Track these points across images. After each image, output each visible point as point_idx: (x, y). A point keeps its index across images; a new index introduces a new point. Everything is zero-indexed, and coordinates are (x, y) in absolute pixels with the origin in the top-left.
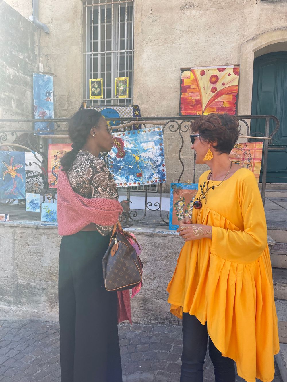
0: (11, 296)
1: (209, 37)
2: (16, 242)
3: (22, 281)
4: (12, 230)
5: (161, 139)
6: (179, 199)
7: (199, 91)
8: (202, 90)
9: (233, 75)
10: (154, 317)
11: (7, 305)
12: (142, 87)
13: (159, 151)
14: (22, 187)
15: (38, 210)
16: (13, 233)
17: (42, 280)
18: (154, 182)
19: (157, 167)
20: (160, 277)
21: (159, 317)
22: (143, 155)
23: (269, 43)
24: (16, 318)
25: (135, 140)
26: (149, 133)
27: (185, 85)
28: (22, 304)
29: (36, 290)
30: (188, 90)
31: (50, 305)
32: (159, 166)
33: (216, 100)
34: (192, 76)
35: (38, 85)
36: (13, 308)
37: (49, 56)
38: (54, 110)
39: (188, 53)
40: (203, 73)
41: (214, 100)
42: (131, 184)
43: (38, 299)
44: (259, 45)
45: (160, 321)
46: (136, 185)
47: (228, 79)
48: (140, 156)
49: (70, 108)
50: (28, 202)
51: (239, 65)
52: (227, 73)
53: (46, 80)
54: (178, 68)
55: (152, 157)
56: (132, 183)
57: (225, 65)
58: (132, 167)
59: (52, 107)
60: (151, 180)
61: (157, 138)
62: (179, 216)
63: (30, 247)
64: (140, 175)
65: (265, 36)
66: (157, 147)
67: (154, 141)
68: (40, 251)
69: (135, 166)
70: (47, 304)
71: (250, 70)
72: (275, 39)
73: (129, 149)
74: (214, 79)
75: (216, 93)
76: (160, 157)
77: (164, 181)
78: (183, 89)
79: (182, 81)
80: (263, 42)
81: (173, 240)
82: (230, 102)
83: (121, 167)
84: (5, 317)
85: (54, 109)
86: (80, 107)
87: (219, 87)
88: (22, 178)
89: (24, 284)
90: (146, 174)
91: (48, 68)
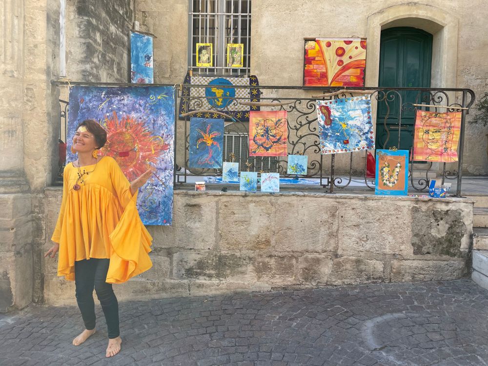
0: (212, 269)
1: (334, 6)
2: (221, 211)
3: (226, 252)
4: (216, 199)
5: (369, 107)
6: (384, 165)
7: (325, 63)
8: (328, 62)
9: (360, 48)
10: (366, 277)
11: (208, 279)
12: (261, 55)
13: (366, 120)
14: (218, 155)
15: (236, 180)
16: (217, 202)
17: (248, 249)
18: (362, 148)
19: (364, 134)
20: (373, 238)
21: (372, 277)
22: (350, 122)
23: (396, 17)
24: (218, 292)
25: (343, 108)
26: (357, 102)
27: (309, 56)
28: (225, 276)
29: (242, 260)
30: (312, 62)
31: (257, 275)
32: (367, 133)
33: (343, 74)
34: (317, 48)
35: (137, 47)
36: (215, 281)
37: (147, 14)
38: (154, 78)
39: (312, 22)
40: (329, 45)
41: (341, 74)
42: (338, 151)
43: (243, 269)
44: (386, 19)
45: (372, 281)
46: (343, 152)
47: (354, 52)
48: (347, 124)
49: (173, 76)
50: (225, 171)
51: (366, 39)
52: (353, 47)
53: (145, 41)
54: (301, 37)
55: (359, 124)
56: (340, 150)
57: (351, 38)
58: (339, 134)
59: (151, 74)
60: (358, 147)
61: (364, 106)
62: (385, 181)
63: (237, 215)
64: (347, 142)
65: (392, 11)
66: (365, 115)
67: (361, 109)
68: (247, 219)
69: (342, 133)
70: (254, 274)
71: (378, 44)
72: (402, 14)
73: (336, 117)
74: (340, 52)
75: (343, 67)
76: (367, 124)
77: (373, 147)
78: (308, 60)
79: (306, 52)
80: (391, 16)
81: (386, 203)
82: (358, 77)
83: (329, 134)
84: (206, 292)
85: (154, 76)
86: (185, 75)
87: (346, 60)
88: (219, 147)
89: (228, 255)
90: (353, 141)
91: (145, 27)
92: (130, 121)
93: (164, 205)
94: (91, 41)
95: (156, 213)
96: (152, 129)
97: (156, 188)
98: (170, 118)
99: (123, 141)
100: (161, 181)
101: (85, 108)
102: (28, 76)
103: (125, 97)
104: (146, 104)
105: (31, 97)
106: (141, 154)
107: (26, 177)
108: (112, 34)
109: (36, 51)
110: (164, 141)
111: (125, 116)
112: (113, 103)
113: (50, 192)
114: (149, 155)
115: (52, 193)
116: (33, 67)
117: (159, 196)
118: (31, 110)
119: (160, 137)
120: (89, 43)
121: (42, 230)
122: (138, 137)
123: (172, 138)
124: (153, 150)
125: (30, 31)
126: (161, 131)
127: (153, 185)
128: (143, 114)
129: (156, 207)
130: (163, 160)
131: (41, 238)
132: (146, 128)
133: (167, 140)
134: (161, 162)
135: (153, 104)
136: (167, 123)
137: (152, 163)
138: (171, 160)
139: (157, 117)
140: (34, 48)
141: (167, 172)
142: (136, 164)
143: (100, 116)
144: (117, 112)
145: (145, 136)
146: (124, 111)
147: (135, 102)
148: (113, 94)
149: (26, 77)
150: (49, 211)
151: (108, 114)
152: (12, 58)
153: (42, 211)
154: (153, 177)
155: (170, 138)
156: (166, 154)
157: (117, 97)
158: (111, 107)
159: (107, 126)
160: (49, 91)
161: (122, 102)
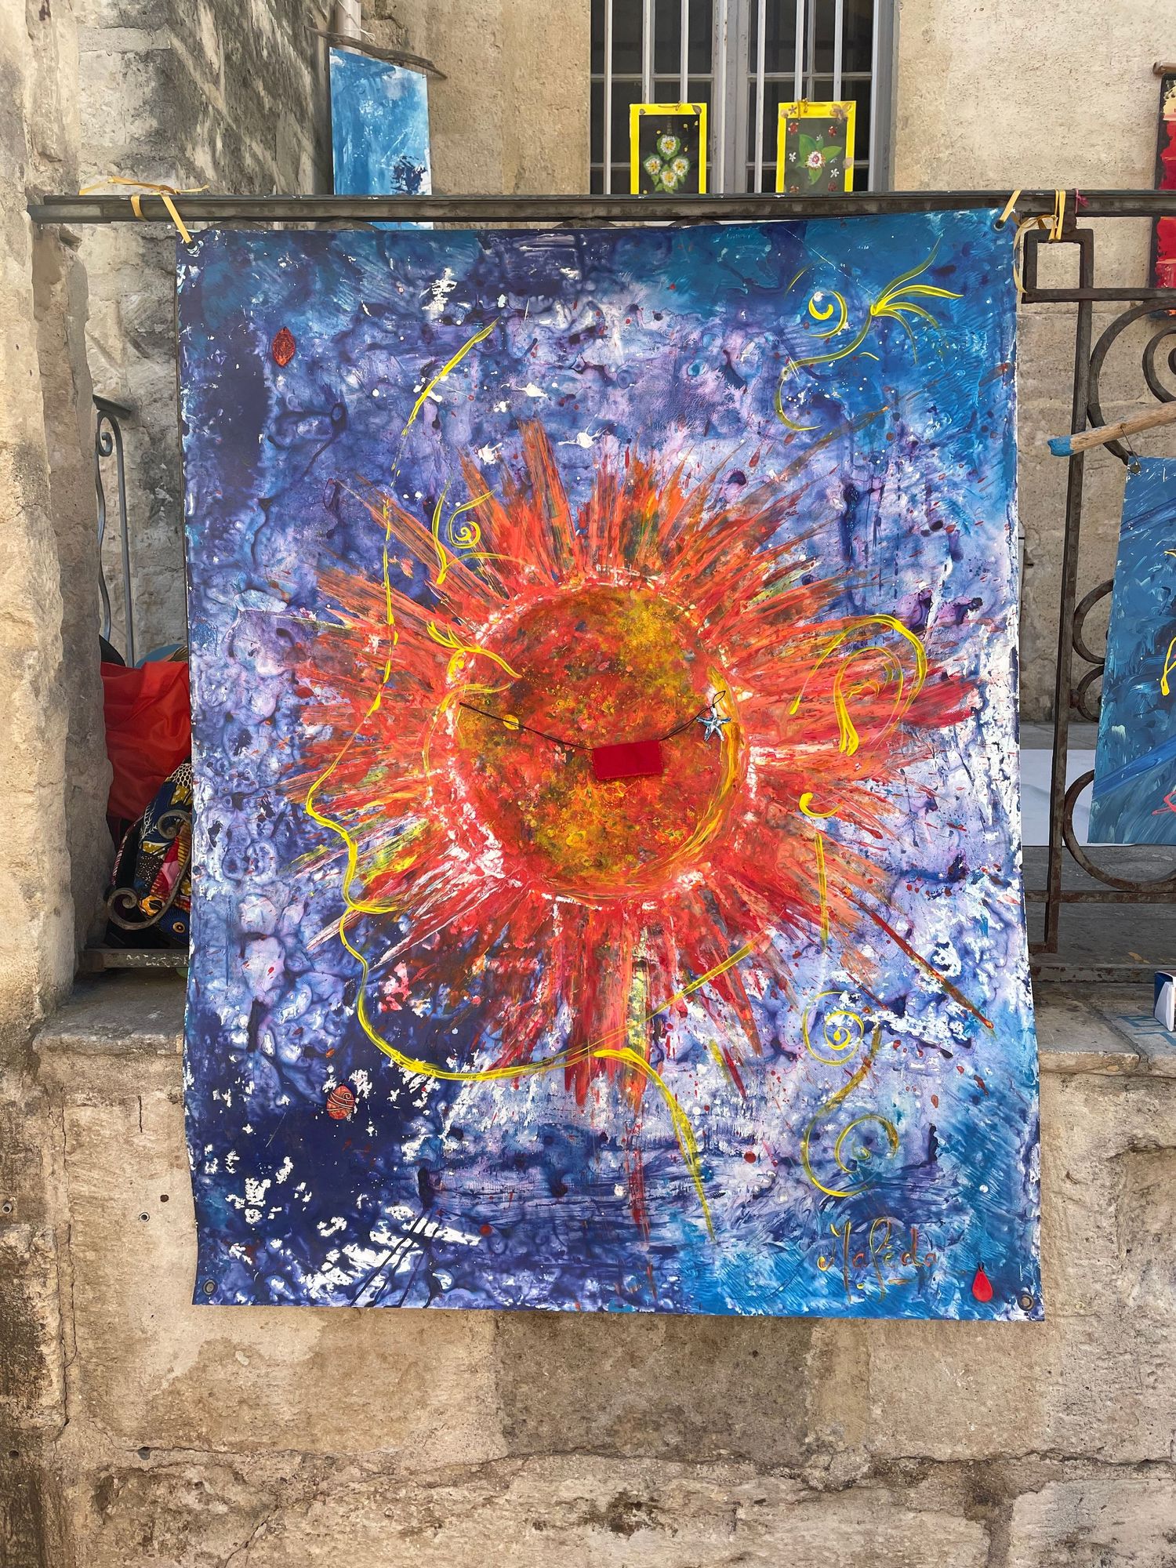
35: (358, 125)
53: (394, 94)
54: (1146, 64)
91: (388, 28)
92: (656, 503)
93: (966, 1159)
94: (177, 44)
95: (909, 1212)
96: (838, 561)
97: (900, 1025)
98: (975, 474)
99: (614, 663)
100: (930, 966)
101: (307, 411)
103: (613, 312)
104: (777, 360)
106: (757, 756)
108: (258, 36)
110: (932, 659)
111: (616, 466)
112: (516, 366)
113: (83, 1063)
114: (820, 764)
115: (97, 1069)
117: (931, 1086)
119: (898, 626)
120: (170, 52)
121: (33, 1343)
122: (725, 632)
123: (1001, 628)
124: (846, 724)
126: (908, 576)
127: (871, 1001)
128: (754, 444)
129: (908, 1169)
130: (931, 806)
131: (35, 1394)
132: (788, 559)
133: (954, 646)
134: (912, 816)
135: (830, 360)
136: (955, 509)
137: (848, 830)
138: (995, 805)
139: (877, 462)
141: (971, 898)
142: (724, 834)
143: (428, 472)
144: (553, 438)
145: (780, 614)
146: (610, 428)
147: (691, 352)
148: (521, 288)
150: (74, 1200)
151: (487, 455)
153: (22, 1201)
154: (861, 936)
155: (984, 632)
156: (953, 756)
157: (549, 310)
158: (506, 393)
159: (486, 543)
161: (591, 354)
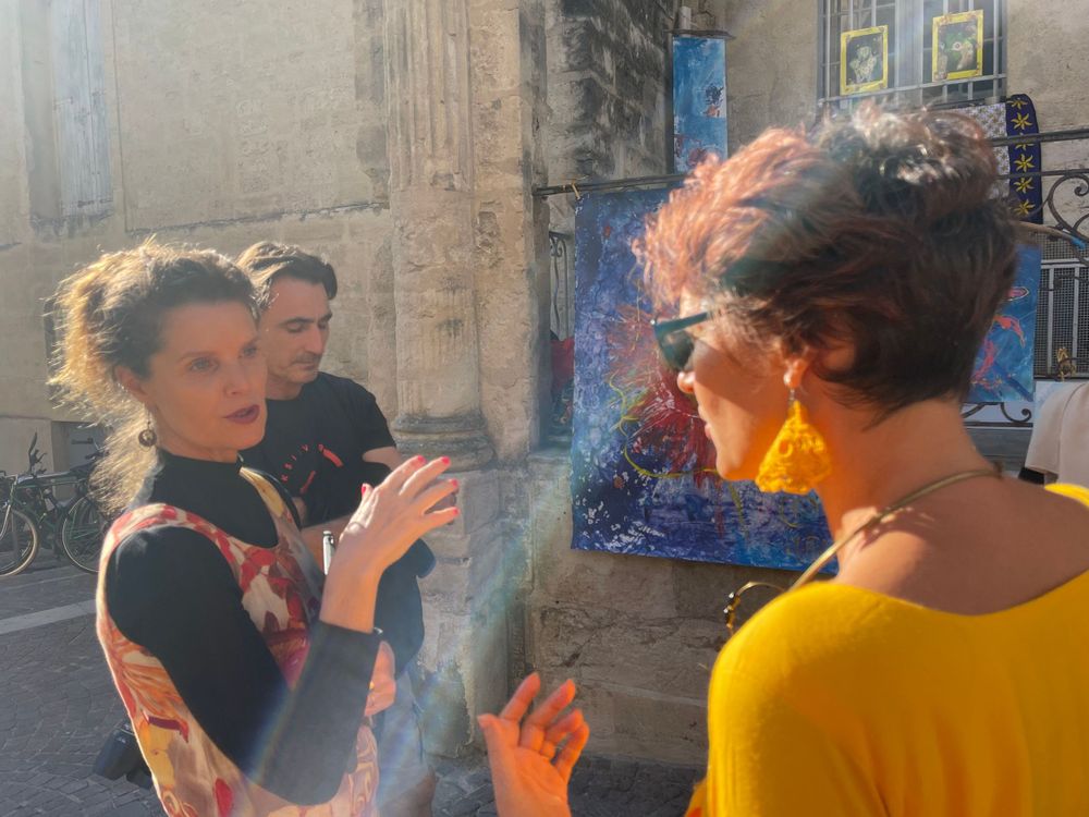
35: (687, 73)
38: (729, 142)
53: (706, 53)
59: (722, 133)
85: (728, 138)
88: (1020, 333)
91: (706, 17)
94: (593, 74)
95: (823, 536)
102: (482, 184)
105: (490, 234)
107: (486, 428)
108: (634, 49)
109: (499, 117)
113: (541, 466)
115: (545, 468)
116: (492, 159)
118: (491, 267)
120: (591, 79)
125: (483, 67)
129: (820, 517)
140: (494, 110)
149: (479, 186)
150: (538, 512)
152: (449, 141)
153: (523, 511)
160: (530, 216)
